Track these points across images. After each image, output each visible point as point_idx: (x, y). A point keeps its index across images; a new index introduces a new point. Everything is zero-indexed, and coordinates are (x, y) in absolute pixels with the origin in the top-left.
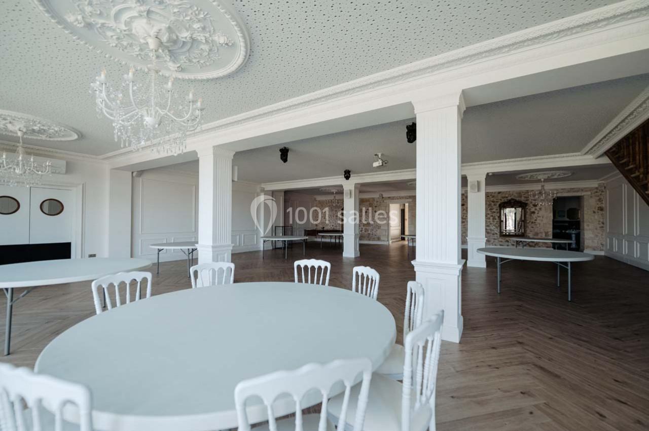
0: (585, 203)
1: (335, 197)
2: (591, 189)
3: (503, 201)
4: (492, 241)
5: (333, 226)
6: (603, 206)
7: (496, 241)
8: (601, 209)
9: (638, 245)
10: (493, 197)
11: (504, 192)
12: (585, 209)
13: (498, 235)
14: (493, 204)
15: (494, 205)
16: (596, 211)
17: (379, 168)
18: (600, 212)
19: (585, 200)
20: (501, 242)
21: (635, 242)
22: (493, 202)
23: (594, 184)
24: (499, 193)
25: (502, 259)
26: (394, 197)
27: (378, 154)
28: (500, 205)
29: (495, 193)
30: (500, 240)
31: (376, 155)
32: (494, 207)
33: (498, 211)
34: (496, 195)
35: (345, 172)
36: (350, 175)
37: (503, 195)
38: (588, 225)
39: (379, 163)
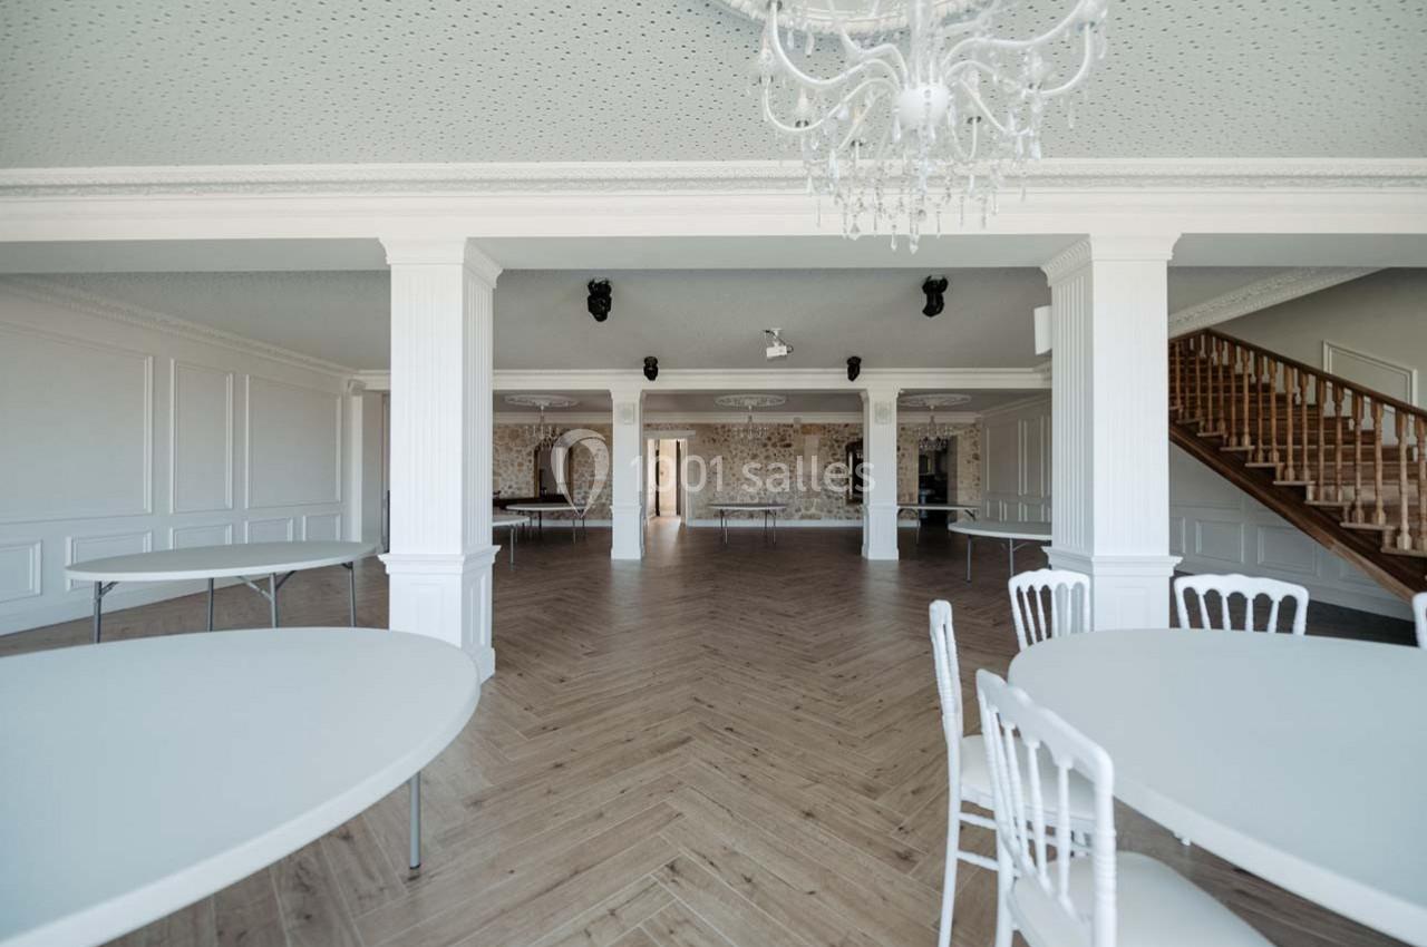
0: (959, 449)
1: (542, 418)
2: (964, 426)
3: (851, 440)
4: (836, 510)
5: (510, 487)
6: (979, 452)
7: (841, 511)
8: (976, 457)
9: (1026, 507)
10: (837, 432)
11: (853, 425)
12: (959, 456)
13: (845, 501)
14: (836, 445)
15: (839, 447)
16: (971, 459)
17: (778, 362)
18: (976, 462)
19: (959, 443)
20: (848, 512)
21: (1000, 504)
22: (837, 441)
23: (968, 418)
24: (847, 425)
25: (1016, 541)
26: (659, 425)
27: (772, 329)
28: (847, 447)
29: (839, 425)
30: (847, 508)
31: (767, 332)
32: (839, 451)
33: (845, 457)
34: (841, 429)
35: (646, 360)
36: (657, 369)
37: (852, 431)
38: (962, 482)
39: (781, 351)
